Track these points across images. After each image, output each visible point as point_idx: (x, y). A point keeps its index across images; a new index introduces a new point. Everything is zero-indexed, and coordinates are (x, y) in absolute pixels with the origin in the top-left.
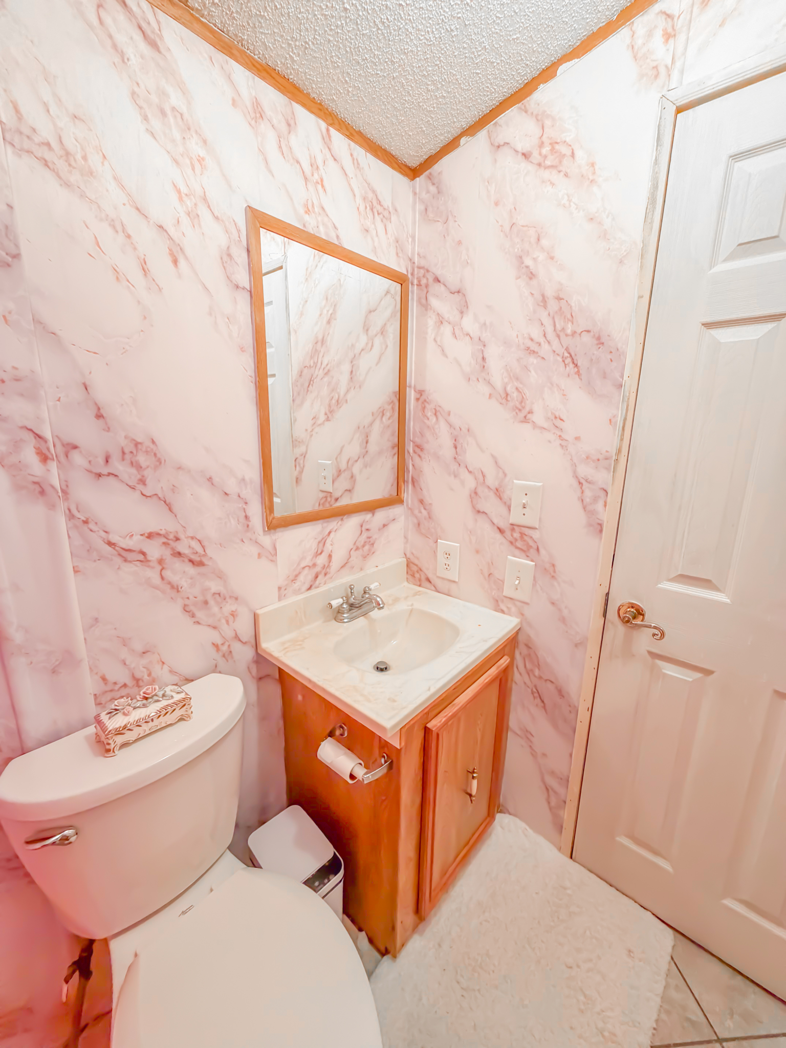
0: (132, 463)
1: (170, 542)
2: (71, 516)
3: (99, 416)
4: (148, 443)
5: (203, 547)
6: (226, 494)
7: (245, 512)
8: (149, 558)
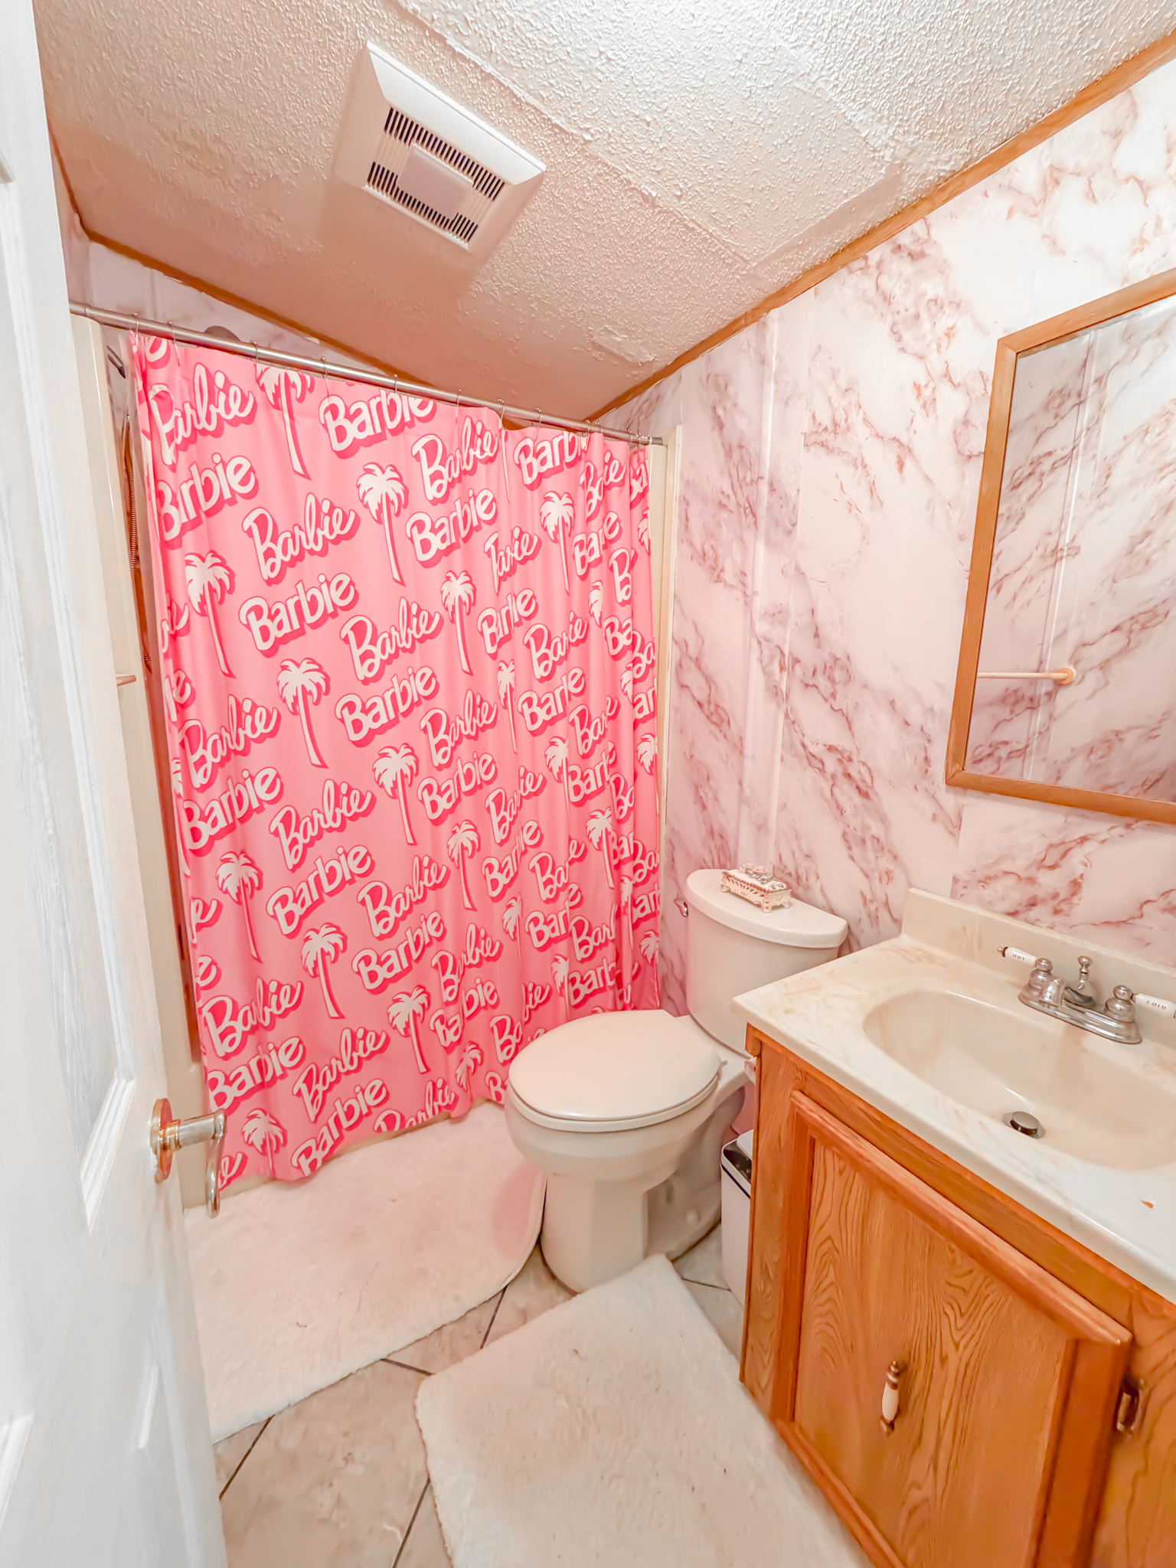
0: (829, 677)
1: (844, 760)
2: (787, 716)
3: (816, 635)
4: (844, 659)
5: (872, 777)
6: (907, 723)
7: (926, 752)
8: (826, 770)
